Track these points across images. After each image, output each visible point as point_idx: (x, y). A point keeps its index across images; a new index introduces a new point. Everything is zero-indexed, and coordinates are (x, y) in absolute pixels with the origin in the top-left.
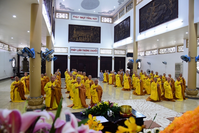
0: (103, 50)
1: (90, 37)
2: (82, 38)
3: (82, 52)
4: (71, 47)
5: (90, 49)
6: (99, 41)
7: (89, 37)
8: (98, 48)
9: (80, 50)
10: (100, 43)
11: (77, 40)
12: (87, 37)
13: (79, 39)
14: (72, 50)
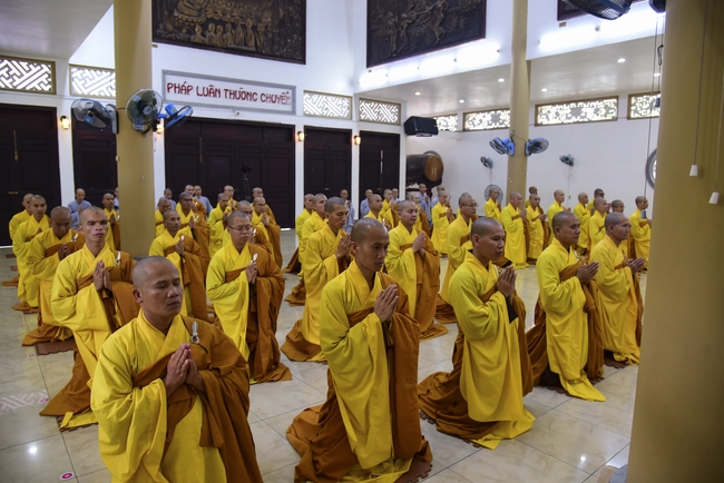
0: (315, 97)
1: (261, 28)
2: (224, 32)
3: (222, 100)
4: (165, 73)
5: (259, 90)
6: (298, 55)
7: (254, 28)
8: (293, 88)
9: (213, 92)
10: (302, 61)
11: (198, 37)
12: (244, 27)
13: (208, 34)
14: (172, 90)
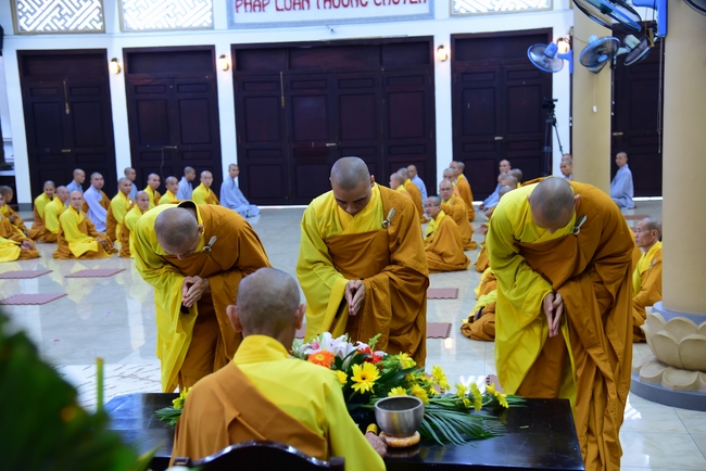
3: (312, 13)
9: (298, 3)
14: (242, 8)
